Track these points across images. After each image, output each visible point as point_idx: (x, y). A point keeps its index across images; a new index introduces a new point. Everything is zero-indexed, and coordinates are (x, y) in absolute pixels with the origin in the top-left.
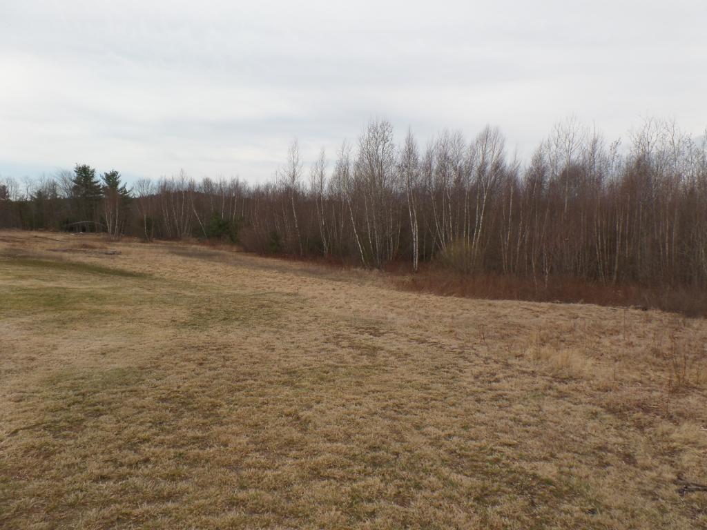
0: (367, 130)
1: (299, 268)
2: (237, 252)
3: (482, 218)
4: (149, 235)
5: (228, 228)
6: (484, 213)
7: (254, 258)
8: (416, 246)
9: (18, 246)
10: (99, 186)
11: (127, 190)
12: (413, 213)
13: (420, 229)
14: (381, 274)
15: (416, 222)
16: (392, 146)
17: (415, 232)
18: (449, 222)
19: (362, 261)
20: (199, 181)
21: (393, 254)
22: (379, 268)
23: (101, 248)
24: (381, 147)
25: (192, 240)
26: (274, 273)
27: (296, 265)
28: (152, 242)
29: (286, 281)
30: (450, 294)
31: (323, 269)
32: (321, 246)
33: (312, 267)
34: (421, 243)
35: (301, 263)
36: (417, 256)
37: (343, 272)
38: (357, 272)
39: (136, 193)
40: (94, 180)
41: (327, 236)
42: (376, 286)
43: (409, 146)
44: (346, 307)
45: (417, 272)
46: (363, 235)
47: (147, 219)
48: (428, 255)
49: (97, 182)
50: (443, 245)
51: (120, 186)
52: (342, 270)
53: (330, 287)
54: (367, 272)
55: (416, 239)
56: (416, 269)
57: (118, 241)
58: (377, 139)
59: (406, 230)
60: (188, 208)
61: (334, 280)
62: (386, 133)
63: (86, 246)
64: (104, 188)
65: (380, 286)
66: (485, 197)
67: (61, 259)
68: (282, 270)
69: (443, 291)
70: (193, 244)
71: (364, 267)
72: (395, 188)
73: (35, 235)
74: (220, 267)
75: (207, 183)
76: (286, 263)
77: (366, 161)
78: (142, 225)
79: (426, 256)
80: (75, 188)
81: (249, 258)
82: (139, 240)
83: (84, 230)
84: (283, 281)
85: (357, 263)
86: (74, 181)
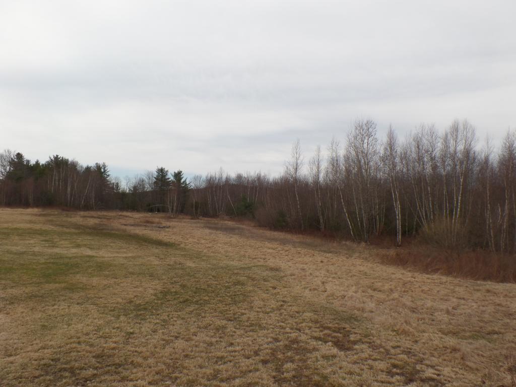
0: (354, 128)
1: (298, 241)
2: (255, 226)
3: (460, 198)
4: (197, 213)
5: (251, 209)
6: (462, 194)
7: (265, 231)
8: (399, 223)
9: (105, 221)
10: (170, 181)
11: (187, 183)
12: (396, 195)
13: (403, 209)
14: (368, 247)
15: (399, 202)
16: (376, 140)
17: (398, 211)
18: (429, 202)
19: (351, 234)
20: (233, 175)
21: (379, 229)
22: (366, 242)
23: (158, 223)
24: (366, 141)
25: (226, 217)
26: (275, 245)
27: (296, 238)
28: (198, 218)
29: (283, 252)
30: (435, 271)
31: (318, 241)
32: (319, 222)
33: (309, 240)
34: (403, 220)
35: (301, 236)
36: (400, 231)
37: (335, 245)
38: (346, 244)
39: (192, 186)
40: (167, 177)
41: (323, 215)
42: (363, 258)
43: (390, 140)
44: (322, 288)
45: (400, 246)
46: (352, 214)
47: (196, 202)
48: (411, 231)
49: (169, 179)
50: (424, 222)
51: (182, 181)
52: (334, 242)
53: (319, 259)
54: (355, 245)
55: (399, 217)
56: (400, 243)
57: (174, 218)
58: (363, 135)
59: (390, 209)
60: (225, 195)
61: (325, 252)
62: (370, 130)
63: (148, 222)
64: (173, 182)
65: (366, 259)
66: (462, 180)
67: (125, 231)
68: (283, 242)
69: (428, 268)
70: (226, 220)
71: (353, 241)
72: (380, 175)
73: (120, 214)
74: (235, 239)
75: (239, 177)
76: (289, 236)
77: (353, 153)
78: (192, 207)
79: (408, 231)
80: (155, 182)
81: (261, 231)
82: (190, 217)
83: (159, 211)
84: (281, 252)
85: (347, 237)
86: (155, 178)
